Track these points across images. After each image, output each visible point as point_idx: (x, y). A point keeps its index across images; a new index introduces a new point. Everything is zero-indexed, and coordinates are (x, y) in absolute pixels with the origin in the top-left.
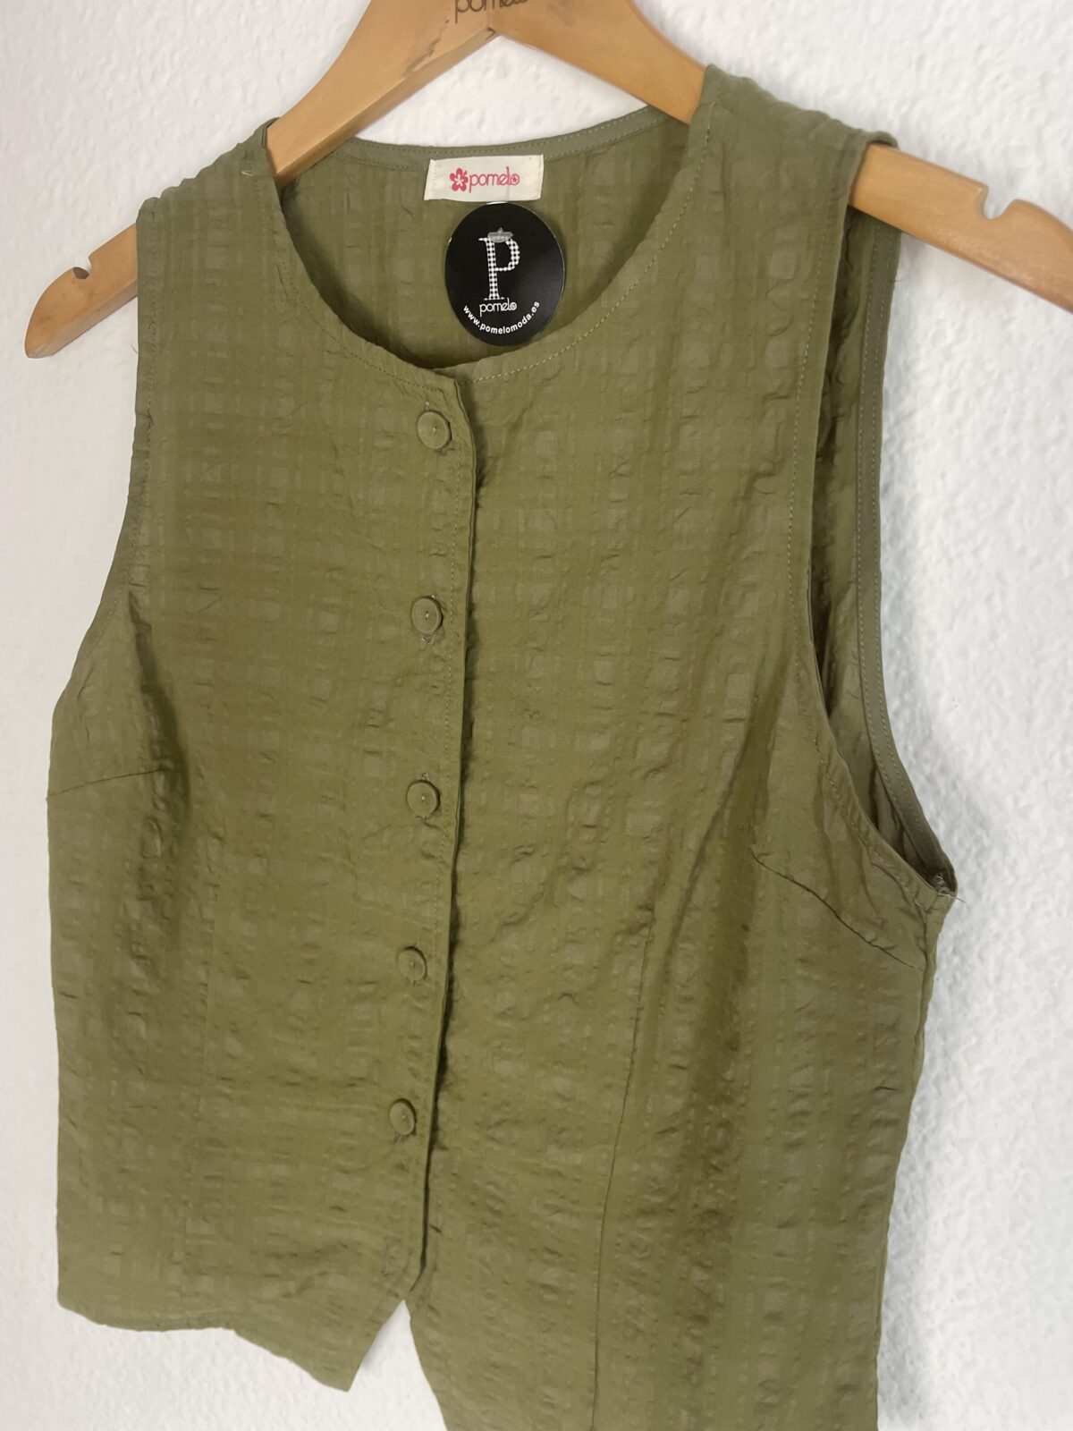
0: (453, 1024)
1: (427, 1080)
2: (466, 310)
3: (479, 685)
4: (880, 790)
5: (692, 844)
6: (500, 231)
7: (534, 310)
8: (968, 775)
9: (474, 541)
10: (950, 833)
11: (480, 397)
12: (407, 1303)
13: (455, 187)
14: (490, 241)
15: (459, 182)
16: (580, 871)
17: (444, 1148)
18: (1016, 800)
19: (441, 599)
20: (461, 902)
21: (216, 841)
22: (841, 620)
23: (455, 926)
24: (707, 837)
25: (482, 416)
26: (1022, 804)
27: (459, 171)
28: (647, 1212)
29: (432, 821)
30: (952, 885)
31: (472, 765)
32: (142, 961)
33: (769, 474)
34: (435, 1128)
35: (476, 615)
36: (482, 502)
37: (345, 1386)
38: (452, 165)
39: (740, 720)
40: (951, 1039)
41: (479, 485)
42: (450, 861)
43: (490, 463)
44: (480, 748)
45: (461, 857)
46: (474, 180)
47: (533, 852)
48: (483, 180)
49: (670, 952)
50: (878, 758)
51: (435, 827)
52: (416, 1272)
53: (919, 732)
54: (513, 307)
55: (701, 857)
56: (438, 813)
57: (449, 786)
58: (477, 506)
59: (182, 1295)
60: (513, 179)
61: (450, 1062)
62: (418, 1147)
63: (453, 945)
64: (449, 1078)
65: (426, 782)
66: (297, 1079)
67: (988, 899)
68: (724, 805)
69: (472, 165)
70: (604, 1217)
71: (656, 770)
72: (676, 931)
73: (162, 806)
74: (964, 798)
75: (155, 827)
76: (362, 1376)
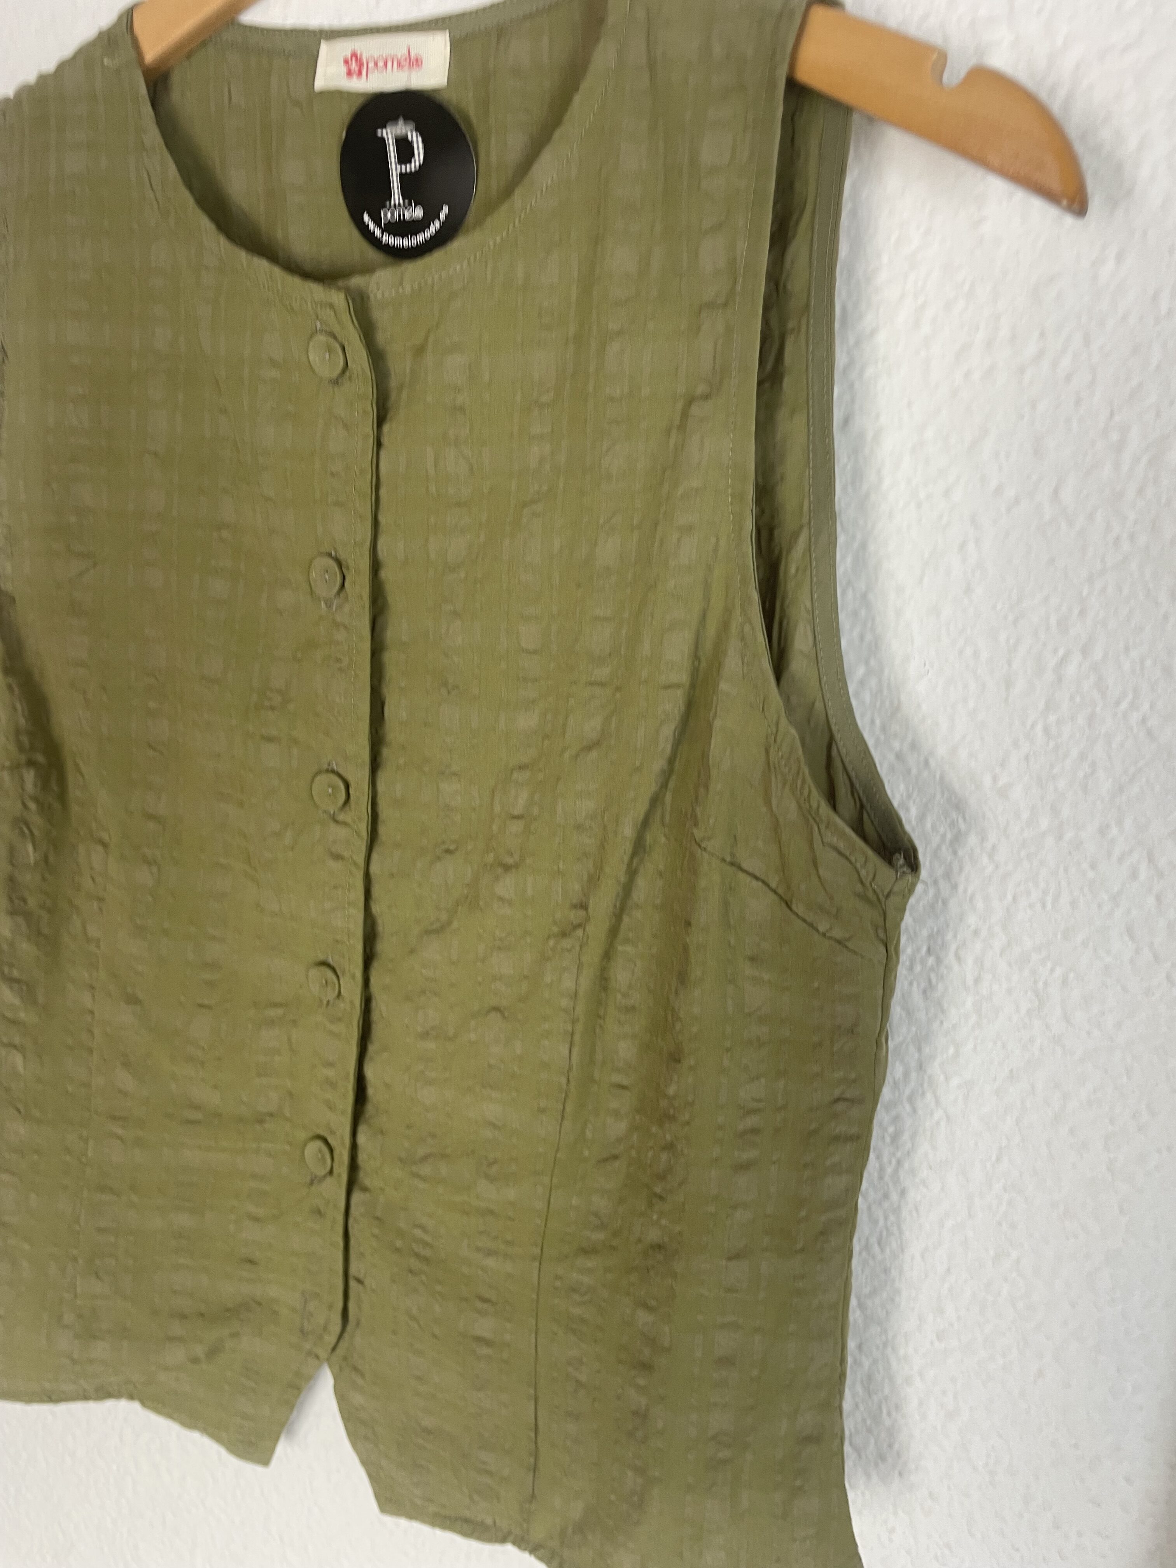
0: (372, 1049)
1: (343, 1112)
2: (366, 217)
3: (391, 658)
4: (837, 763)
5: (628, 831)
6: (401, 122)
7: (442, 216)
8: (942, 751)
9: (377, 486)
10: (922, 818)
11: (381, 316)
12: (330, 1367)
13: (349, 73)
14: (389, 134)
15: (354, 66)
16: (507, 868)
17: (365, 1189)
18: (995, 779)
19: (342, 556)
20: (376, 909)
21: (100, 848)
22: (793, 570)
23: (370, 937)
24: (645, 823)
25: (381, 338)
26: (1001, 783)
27: (354, 55)
28: (587, 1251)
29: (341, 817)
30: (913, 865)
31: (385, 752)
32: (16, 986)
33: (706, 397)
34: (354, 1167)
35: (384, 574)
36: (385, 440)
37: (265, 1460)
38: (345, 47)
39: (678, 686)
40: (927, 1050)
41: (381, 420)
42: (361, 860)
43: (393, 396)
44: (393, 731)
45: (375, 856)
46: (371, 65)
47: (457, 849)
48: (381, 64)
49: (607, 955)
50: (834, 728)
51: (345, 824)
52: (336, 1328)
53: (887, 703)
54: (419, 213)
55: (639, 847)
56: (347, 808)
57: (359, 777)
58: (379, 444)
59: (74, 1362)
60: (415, 62)
61: (370, 1091)
62: (335, 1189)
63: (369, 959)
64: (370, 1108)
65: (333, 771)
66: (197, 1116)
67: (965, 891)
68: (664, 785)
69: (368, 47)
70: (540, 1259)
71: (588, 748)
72: (613, 932)
73: (33, 806)
74: (938, 777)
75: (26, 831)
76: (281, 1448)
